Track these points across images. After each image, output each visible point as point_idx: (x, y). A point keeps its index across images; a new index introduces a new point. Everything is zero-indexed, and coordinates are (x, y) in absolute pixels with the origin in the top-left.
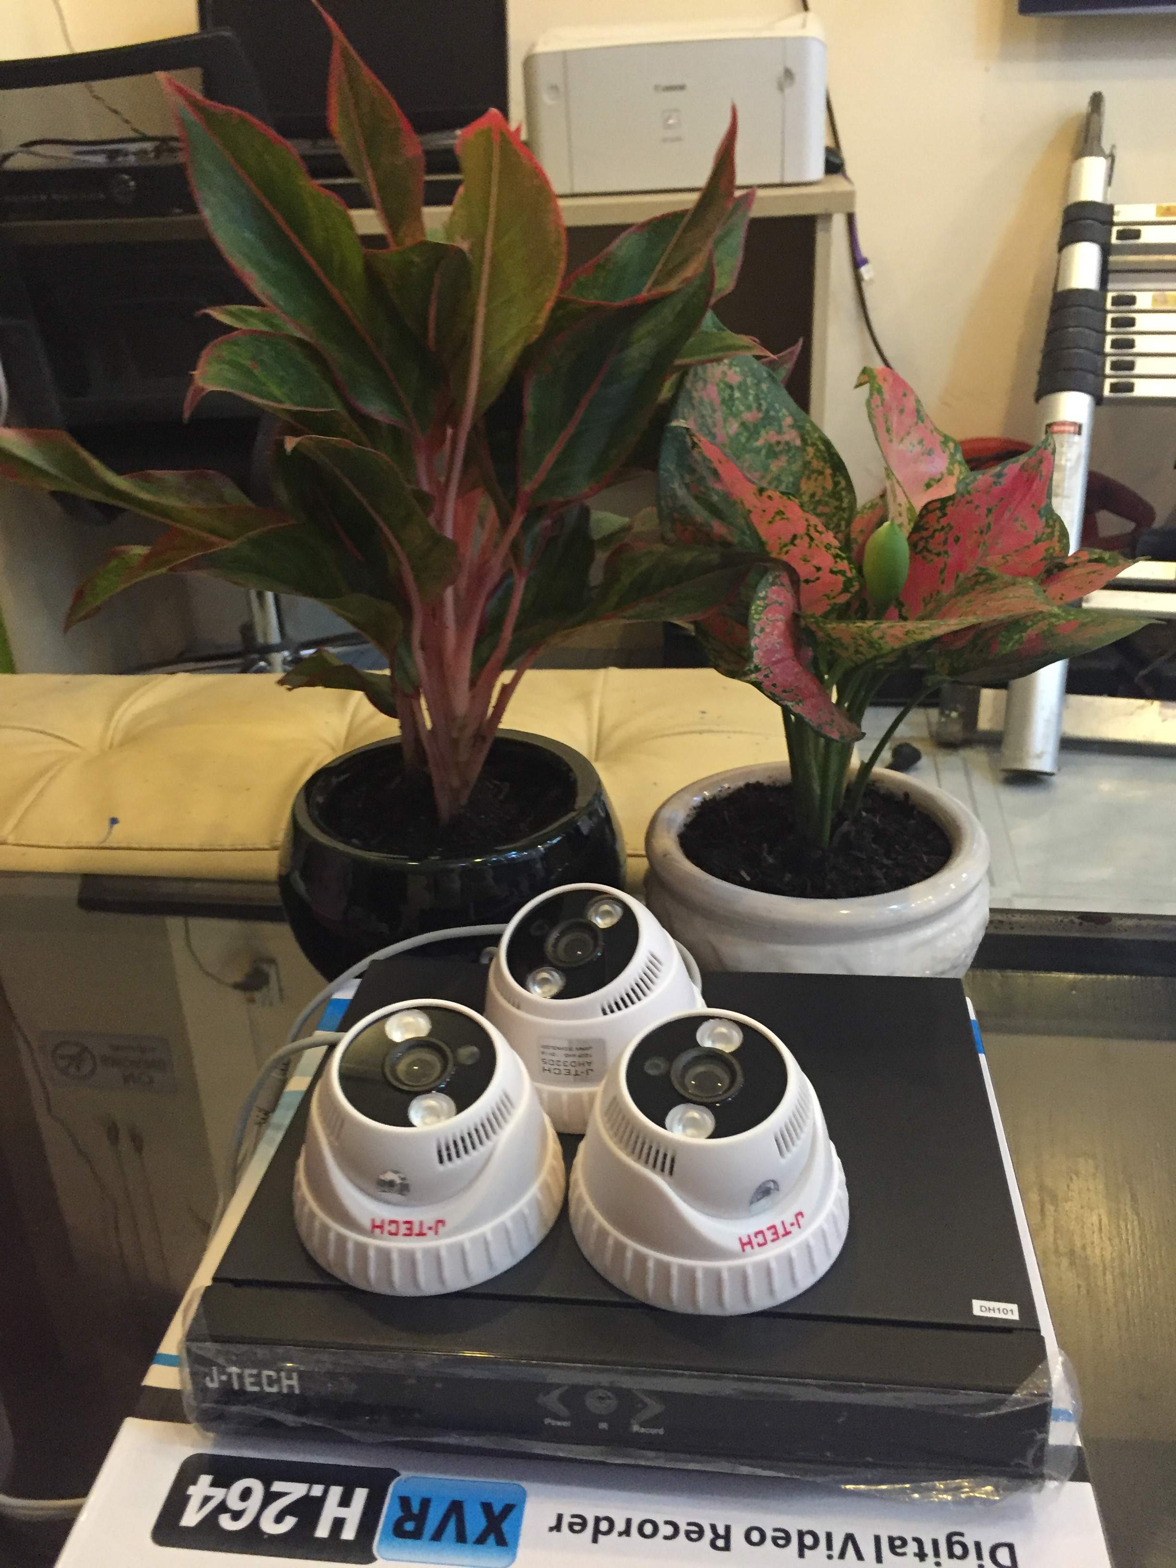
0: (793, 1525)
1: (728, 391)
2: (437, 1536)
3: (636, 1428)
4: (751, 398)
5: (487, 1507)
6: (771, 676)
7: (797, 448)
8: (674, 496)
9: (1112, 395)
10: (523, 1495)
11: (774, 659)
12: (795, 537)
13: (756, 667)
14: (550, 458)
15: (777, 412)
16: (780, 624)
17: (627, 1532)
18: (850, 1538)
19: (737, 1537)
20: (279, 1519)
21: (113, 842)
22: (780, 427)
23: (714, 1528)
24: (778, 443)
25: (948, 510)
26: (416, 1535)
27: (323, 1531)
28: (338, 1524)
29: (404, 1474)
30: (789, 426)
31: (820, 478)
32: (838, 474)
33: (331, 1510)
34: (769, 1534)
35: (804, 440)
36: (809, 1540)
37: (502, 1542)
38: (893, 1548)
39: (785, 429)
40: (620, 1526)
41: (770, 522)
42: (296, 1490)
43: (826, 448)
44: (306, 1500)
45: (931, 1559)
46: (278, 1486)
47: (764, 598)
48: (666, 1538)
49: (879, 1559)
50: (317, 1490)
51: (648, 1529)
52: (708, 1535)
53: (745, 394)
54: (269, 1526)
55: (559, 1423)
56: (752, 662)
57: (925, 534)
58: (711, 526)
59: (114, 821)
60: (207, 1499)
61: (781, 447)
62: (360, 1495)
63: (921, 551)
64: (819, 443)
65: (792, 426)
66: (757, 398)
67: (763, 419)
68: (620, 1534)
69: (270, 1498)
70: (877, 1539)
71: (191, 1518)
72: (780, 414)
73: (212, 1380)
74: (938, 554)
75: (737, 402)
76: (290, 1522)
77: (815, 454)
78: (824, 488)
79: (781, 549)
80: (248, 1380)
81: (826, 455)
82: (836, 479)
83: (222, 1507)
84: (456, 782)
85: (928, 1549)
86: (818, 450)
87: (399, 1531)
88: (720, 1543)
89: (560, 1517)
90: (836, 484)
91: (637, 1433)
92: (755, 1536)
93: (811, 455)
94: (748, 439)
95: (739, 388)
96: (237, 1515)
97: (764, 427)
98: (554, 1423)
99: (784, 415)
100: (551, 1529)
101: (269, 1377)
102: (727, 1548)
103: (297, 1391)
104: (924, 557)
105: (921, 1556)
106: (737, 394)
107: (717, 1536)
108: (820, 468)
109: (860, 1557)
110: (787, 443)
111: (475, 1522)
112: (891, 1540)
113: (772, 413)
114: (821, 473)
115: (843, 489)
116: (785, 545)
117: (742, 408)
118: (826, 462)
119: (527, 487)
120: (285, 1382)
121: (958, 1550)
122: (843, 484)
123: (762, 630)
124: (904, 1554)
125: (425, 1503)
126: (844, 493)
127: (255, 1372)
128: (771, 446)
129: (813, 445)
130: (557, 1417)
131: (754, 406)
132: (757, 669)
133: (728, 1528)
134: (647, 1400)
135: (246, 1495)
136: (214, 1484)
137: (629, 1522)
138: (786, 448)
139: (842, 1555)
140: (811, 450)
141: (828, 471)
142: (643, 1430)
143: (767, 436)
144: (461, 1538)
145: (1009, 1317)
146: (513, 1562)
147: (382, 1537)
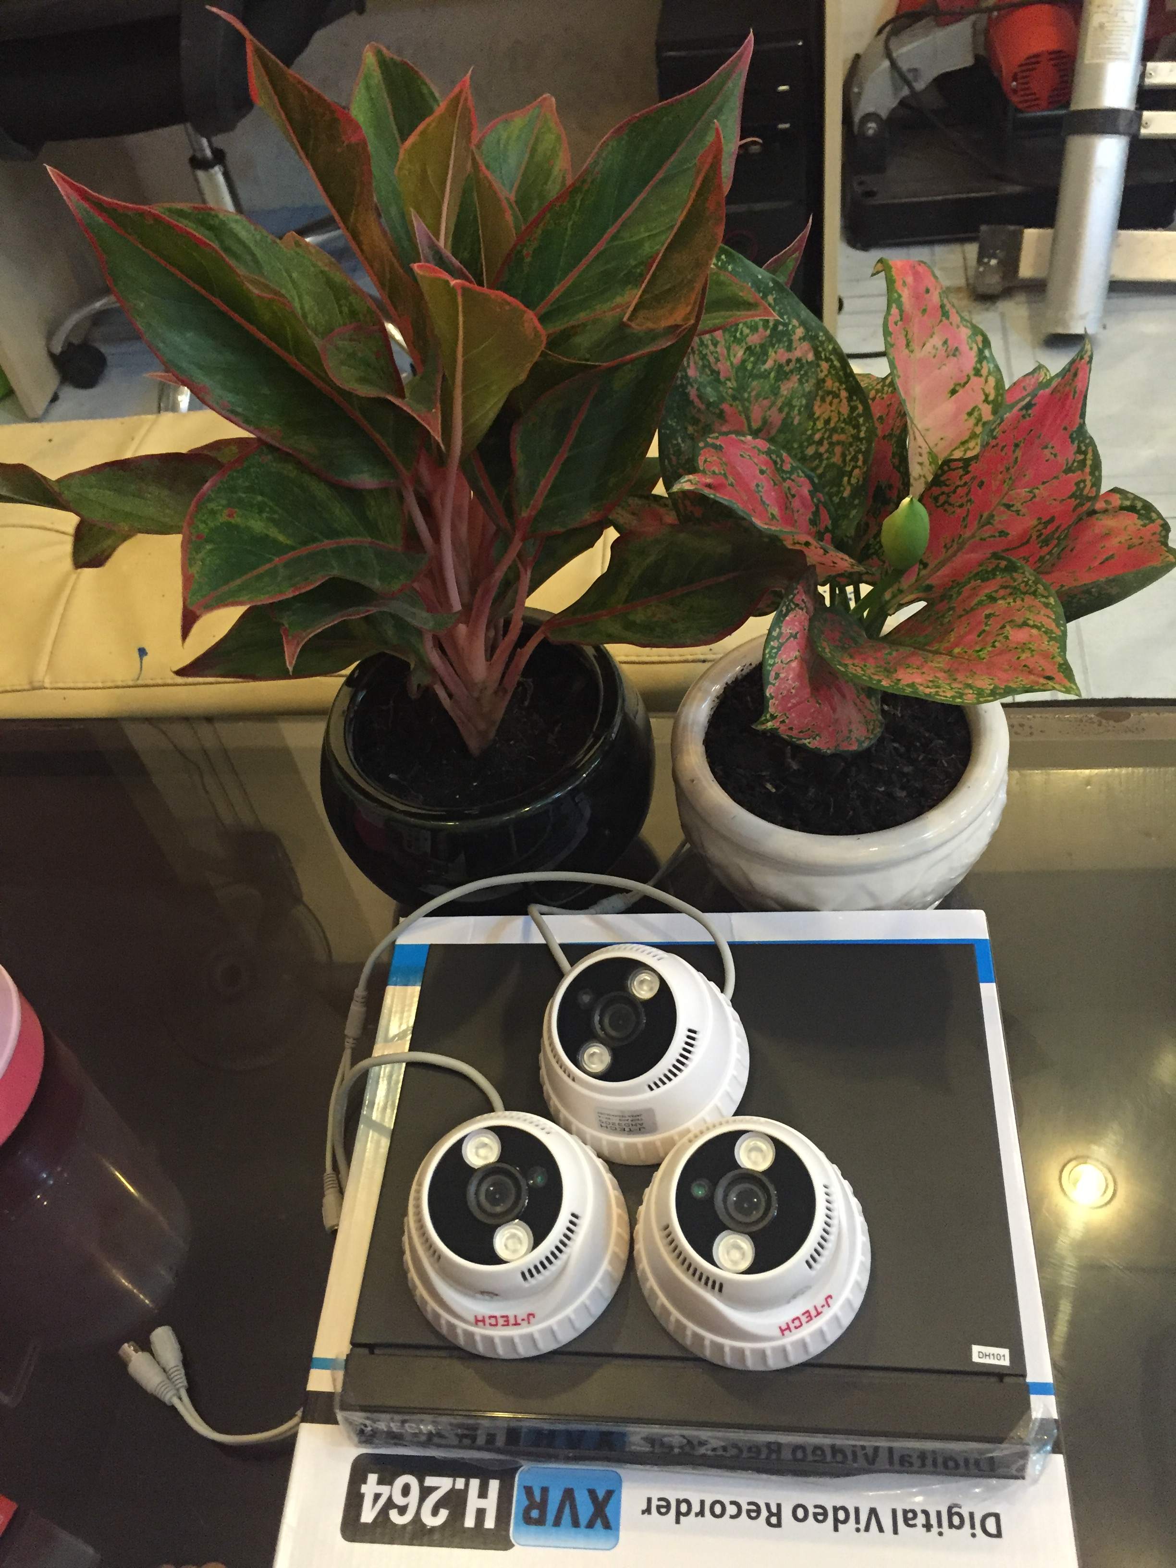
0: (829, 1500)
2: (557, 1523)
5: (592, 1493)
6: (787, 721)
7: (810, 364)
10: (619, 1481)
13: (772, 715)
14: (545, 484)
15: (786, 325)
16: (794, 664)
17: (701, 1513)
18: (873, 1512)
19: (787, 1513)
20: (435, 1512)
22: (790, 342)
23: (768, 1506)
24: (789, 361)
26: (540, 1522)
27: (470, 1522)
28: (481, 1514)
30: (800, 339)
31: (836, 401)
32: (855, 398)
33: (473, 1503)
34: (811, 1510)
35: (817, 354)
36: (841, 1515)
37: (607, 1526)
38: (906, 1521)
39: (796, 343)
40: (696, 1508)
42: (443, 1484)
43: (842, 366)
44: (452, 1491)
45: (935, 1529)
46: (430, 1481)
48: (732, 1517)
49: (896, 1532)
50: (460, 1483)
51: (718, 1509)
52: (764, 1513)
54: (430, 1521)
56: (768, 712)
57: (945, 489)
60: (377, 1497)
61: (792, 366)
62: (494, 1485)
64: (832, 357)
65: (803, 339)
67: (771, 336)
68: (697, 1515)
69: (425, 1492)
70: (894, 1512)
71: (368, 1515)
72: (790, 327)
74: (961, 506)
76: (444, 1514)
77: (829, 370)
78: (839, 413)
80: (394, 1427)
81: (841, 373)
82: (852, 404)
83: (390, 1504)
85: (934, 1521)
86: (832, 366)
87: (528, 1520)
88: (774, 1520)
89: (649, 1500)
90: (853, 409)
92: (800, 1513)
93: (825, 372)
94: (755, 363)
96: (402, 1510)
97: (773, 346)
99: (794, 326)
100: (643, 1512)
101: (410, 1426)
102: (779, 1525)
103: (434, 1432)
104: (945, 510)
105: (928, 1526)
107: (771, 1514)
108: (835, 389)
109: (881, 1530)
110: (799, 360)
111: (585, 1509)
112: (905, 1512)
113: (780, 328)
114: (836, 395)
115: (859, 416)
117: (746, 331)
118: (841, 383)
119: (525, 515)
121: (956, 1520)
122: (860, 408)
123: (777, 676)
124: (914, 1526)
125: (545, 1491)
126: (861, 420)
128: (780, 366)
129: (827, 360)
132: (773, 717)
133: (779, 1506)
135: (406, 1490)
136: (380, 1482)
137: (702, 1503)
138: (798, 365)
139: (867, 1529)
140: (824, 365)
141: (844, 394)
143: (776, 356)
144: (576, 1524)
145: (1002, 1362)
146: (616, 1544)
147: (516, 1524)
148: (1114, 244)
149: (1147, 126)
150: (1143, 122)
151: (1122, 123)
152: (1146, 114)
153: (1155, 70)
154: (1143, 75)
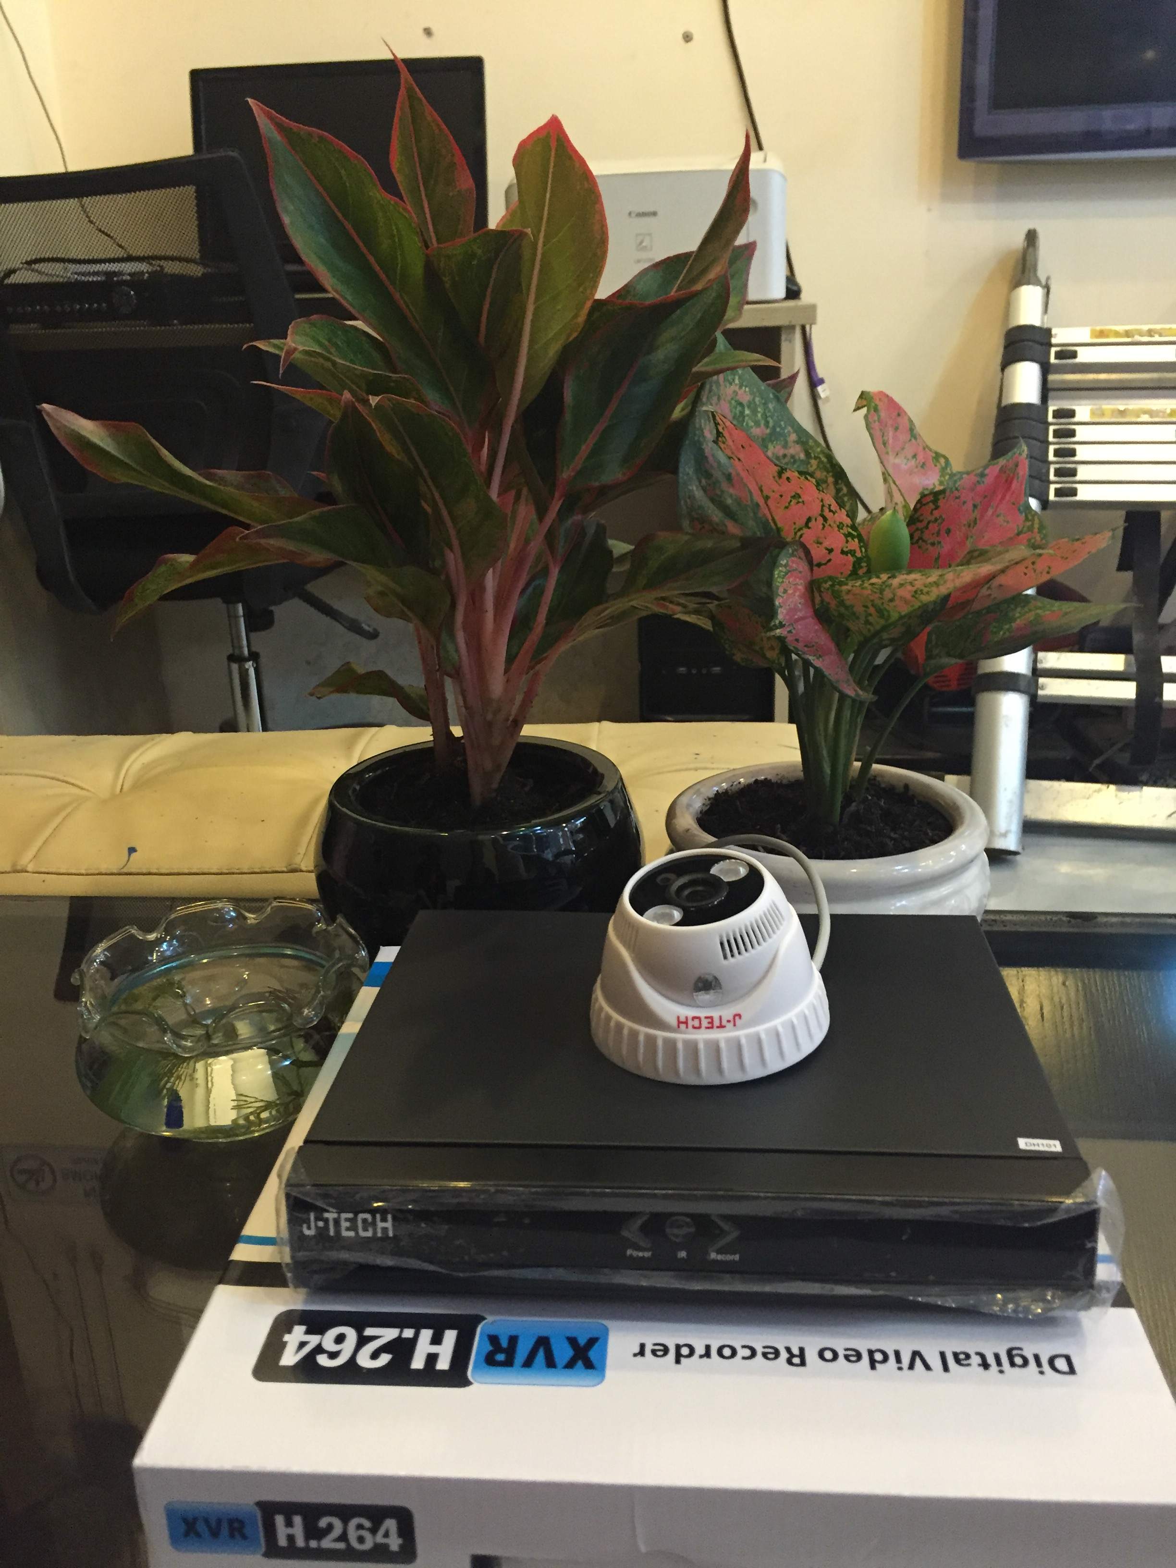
0: (863, 1345)
1: (739, 408)
2: (528, 1363)
3: (713, 1256)
4: (759, 415)
5: (572, 1341)
6: (794, 631)
7: (802, 461)
8: (692, 497)
9: (1057, 499)
10: (606, 1331)
11: (796, 617)
12: (809, 520)
13: (780, 623)
14: (585, 449)
15: (783, 429)
16: (800, 587)
17: (707, 1354)
18: (916, 1354)
19: (811, 1356)
20: (375, 1356)
21: (132, 867)
22: (786, 442)
23: (788, 1350)
24: (785, 456)
25: (940, 503)
26: (508, 1363)
27: (418, 1363)
28: (432, 1359)
29: (490, 1318)
30: (794, 442)
32: (840, 482)
33: (424, 1346)
34: (841, 1353)
35: (808, 454)
36: (878, 1357)
37: (589, 1365)
38: (958, 1361)
39: (790, 444)
40: (700, 1350)
41: (787, 508)
42: (389, 1334)
43: (828, 460)
44: (399, 1340)
45: (994, 1367)
46: (369, 1332)
47: (786, 566)
48: (744, 1358)
49: (946, 1368)
50: (408, 1333)
51: (727, 1352)
52: (784, 1355)
53: (754, 412)
54: (364, 1361)
55: (641, 1254)
56: (777, 618)
57: (920, 525)
58: (726, 526)
59: (132, 850)
60: (302, 1345)
61: (786, 460)
62: (450, 1337)
63: (918, 541)
64: (821, 456)
65: (797, 442)
66: (765, 416)
67: (771, 434)
68: (701, 1357)
69: (362, 1341)
70: (943, 1355)
71: (289, 1358)
72: (786, 431)
73: (309, 1228)
74: (933, 544)
75: (746, 418)
76: (385, 1359)
77: (818, 466)
79: (796, 533)
80: (345, 1224)
81: (828, 466)
82: (839, 486)
83: (319, 1349)
84: (488, 765)
85: (991, 1360)
86: (821, 462)
87: (490, 1361)
88: (796, 1360)
89: (642, 1346)
90: (838, 491)
91: (715, 1262)
92: (828, 1355)
93: (815, 467)
95: (749, 407)
96: (333, 1355)
97: (772, 442)
98: (635, 1254)
99: (789, 432)
100: (635, 1355)
101: (365, 1221)
102: (803, 1363)
103: (391, 1234)
104: (920, 547)
105: (985, 1365)
106: (747, 412)
107: (792, 1355)
108: (823, 477)
109: (927, 1367)
110: (793, 457)
111: (563, 1352)
112: (956, 1355)
113: (778, 429)
114: (825, 481)
115: (845, 495)
116: (799, 530)
117: (751, 424)
118: (828, 472)
119: (566, 474)
120: (381, 1225)
121: (1018, 1361)
122: (845, 490)
123: (785, 591)
124: (969, 1365)
125: (513, 1340)
126: (846, 499)
127: (350, 1215)
129: (816, 458)
130: (639, 1248)
131: (763, 422)
132: (781, 625)
133: (802, 1350)
134: (726, 1226)
135: (340, 1339)
136: (308, 1332)
137: (708, 1348)
138: (792, 460)
139: (911, 1366)
140: (814, 462)
141: (831, 480)
142: (720, 1257)
143: (774, 449)
144: (551, 1363)
145: (1053, 1149)
146: (601, 1382)
147: (475, 1367)
148: (1023, 791)
149: (1042, 688)
150: (1040, 685)
151: (1022, 684)
152: (1041, 680)
153: (1045, 658)
154: (1035, 661)
